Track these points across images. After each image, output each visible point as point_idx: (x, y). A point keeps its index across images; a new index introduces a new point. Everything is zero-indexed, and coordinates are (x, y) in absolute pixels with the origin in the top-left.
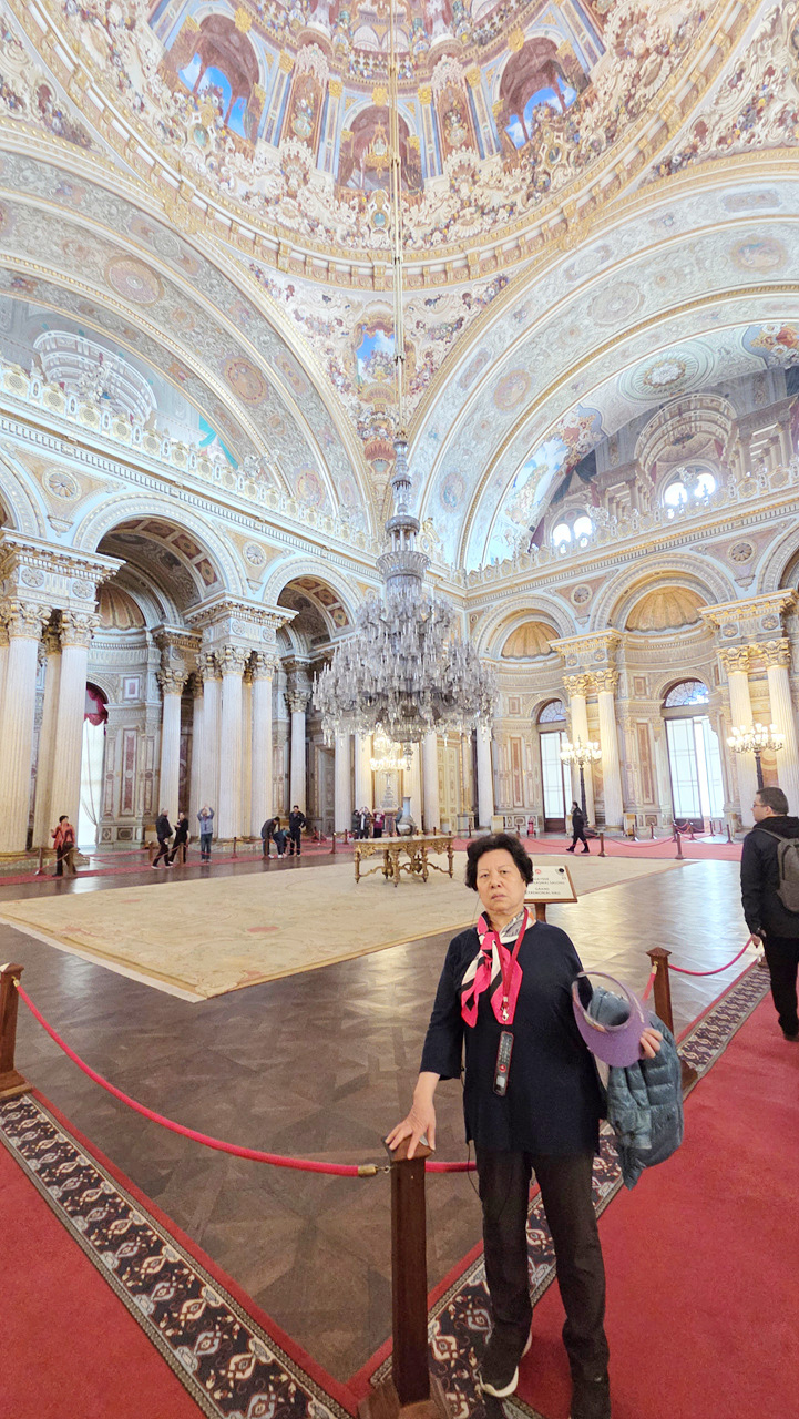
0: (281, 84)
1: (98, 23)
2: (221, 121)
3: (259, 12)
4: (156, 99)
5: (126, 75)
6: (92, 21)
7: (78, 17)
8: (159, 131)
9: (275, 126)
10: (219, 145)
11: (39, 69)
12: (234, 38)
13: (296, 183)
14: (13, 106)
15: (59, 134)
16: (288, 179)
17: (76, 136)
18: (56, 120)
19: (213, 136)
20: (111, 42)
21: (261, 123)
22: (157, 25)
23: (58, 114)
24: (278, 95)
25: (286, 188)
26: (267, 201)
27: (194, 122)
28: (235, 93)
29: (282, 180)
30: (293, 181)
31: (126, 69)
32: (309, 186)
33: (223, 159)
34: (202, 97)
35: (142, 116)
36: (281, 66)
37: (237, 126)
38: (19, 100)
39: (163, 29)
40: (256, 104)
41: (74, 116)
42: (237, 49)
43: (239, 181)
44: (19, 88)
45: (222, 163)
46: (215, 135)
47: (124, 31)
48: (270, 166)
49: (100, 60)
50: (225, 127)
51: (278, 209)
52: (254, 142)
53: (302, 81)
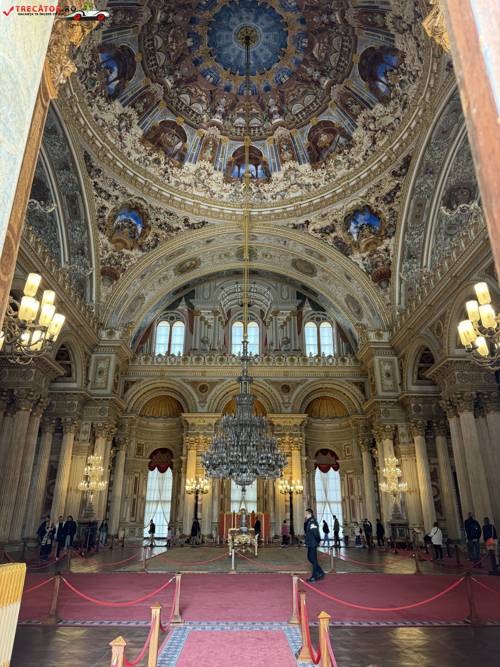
0: (369, 34)
1: (376, 136)
2: (395, 71)
3: (350, 50)
4: (395, 110)
5: (389, 125)
6: (376, 139)
7: (375, 146)
8: (406, 110)
9: (386, 36)
10: (404, 74)
11: (387, 174)
12: (364, 62)
13: (404, 24)
14: (399, 188)
15: (407, 170)
16: (404, 30)
17: (407, 162)
18: (403, 170)
19: (403, 78)
20: (380, 131)
21: (388, 45)
22: (372, 106)
23: (401, 169)
24: (373, 35)
25: (408, 31)
26: (418, 46)
27: (399, 88)
28: (383, 62)
29: (406, 33)
30: (404, 26)
31: (387, 124)
32: (401, 15)
33: (409, 72)
34: (390, 81)
35: (401, 119)
36: (362, 35)
37: (394, 60)
38: (398, 185)
39: (372, 102)
40: (382, 48)
41: (400, 161)
42: (367, 60)
43: (416, 64)
44: (394, 184)
45: (410, 73)
46: (401, 75)
47: (377, 123)
48: (404, 41)
49: (386, 138)
50: (397, 69)
51: (419, 38)
52: (397, 50)
53: (361, 21)
